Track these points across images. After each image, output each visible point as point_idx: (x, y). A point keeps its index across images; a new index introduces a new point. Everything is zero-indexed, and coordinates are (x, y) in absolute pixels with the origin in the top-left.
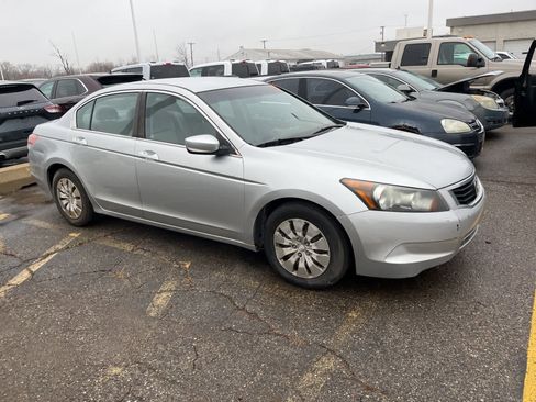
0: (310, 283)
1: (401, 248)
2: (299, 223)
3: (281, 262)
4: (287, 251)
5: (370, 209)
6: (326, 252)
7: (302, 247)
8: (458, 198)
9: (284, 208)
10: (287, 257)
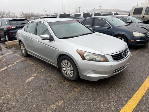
0: (69, 79)
1: (92, 72)
2: (67, 61)
3: (63, 72)
4: (64, 69)
5: (83, 59)
6: (72, 71)
7: (68, 68)
8: (113, 58)
9: (63, 57)
10: (64, 71)
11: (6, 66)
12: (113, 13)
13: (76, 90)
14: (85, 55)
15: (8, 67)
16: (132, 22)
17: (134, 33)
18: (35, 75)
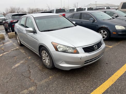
0: (48, 67)
1: (64, 62)
2: (45, 52)
4: (44, 58)
5: (56, 51)
6: (49, 60)
7: (46, 58)
9: (42, 48)
10: (44, 59)
11: (2, 53)
12: (105, 8)
13: (50, 77)
14: (58, 47)
15: (4, 54)
16: (118, 16)
17: (116, 26)
18: (22, 62)
